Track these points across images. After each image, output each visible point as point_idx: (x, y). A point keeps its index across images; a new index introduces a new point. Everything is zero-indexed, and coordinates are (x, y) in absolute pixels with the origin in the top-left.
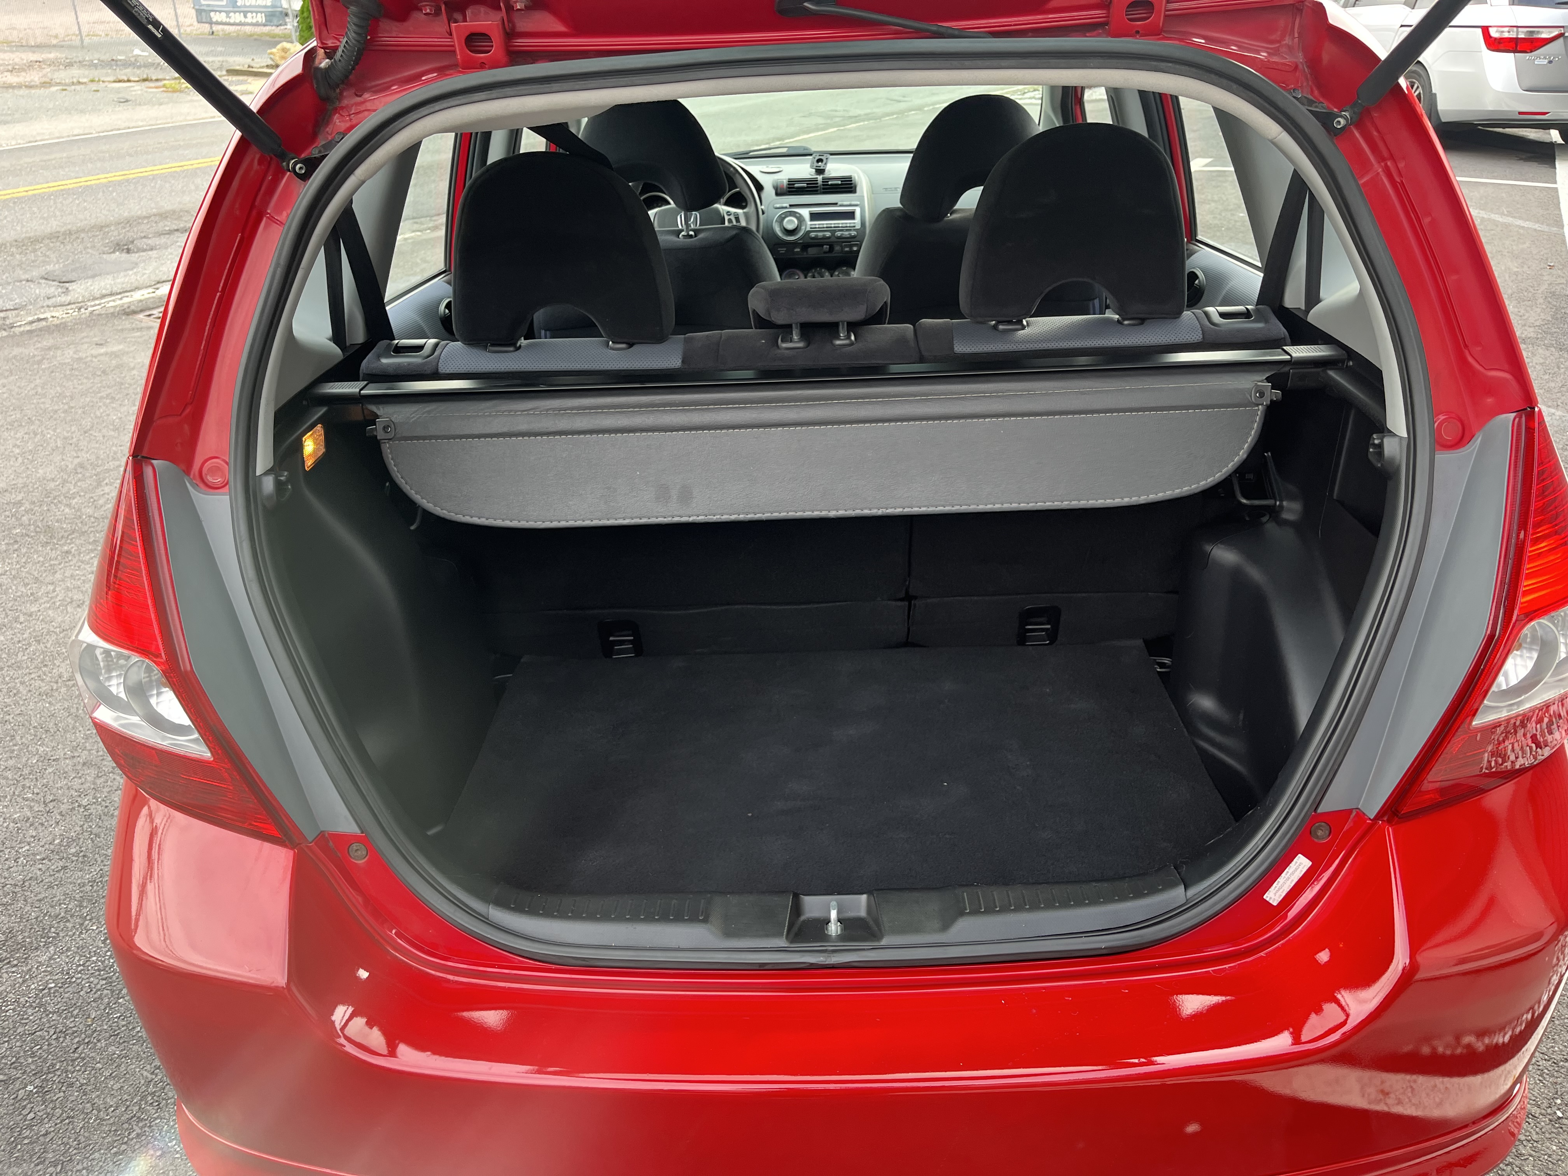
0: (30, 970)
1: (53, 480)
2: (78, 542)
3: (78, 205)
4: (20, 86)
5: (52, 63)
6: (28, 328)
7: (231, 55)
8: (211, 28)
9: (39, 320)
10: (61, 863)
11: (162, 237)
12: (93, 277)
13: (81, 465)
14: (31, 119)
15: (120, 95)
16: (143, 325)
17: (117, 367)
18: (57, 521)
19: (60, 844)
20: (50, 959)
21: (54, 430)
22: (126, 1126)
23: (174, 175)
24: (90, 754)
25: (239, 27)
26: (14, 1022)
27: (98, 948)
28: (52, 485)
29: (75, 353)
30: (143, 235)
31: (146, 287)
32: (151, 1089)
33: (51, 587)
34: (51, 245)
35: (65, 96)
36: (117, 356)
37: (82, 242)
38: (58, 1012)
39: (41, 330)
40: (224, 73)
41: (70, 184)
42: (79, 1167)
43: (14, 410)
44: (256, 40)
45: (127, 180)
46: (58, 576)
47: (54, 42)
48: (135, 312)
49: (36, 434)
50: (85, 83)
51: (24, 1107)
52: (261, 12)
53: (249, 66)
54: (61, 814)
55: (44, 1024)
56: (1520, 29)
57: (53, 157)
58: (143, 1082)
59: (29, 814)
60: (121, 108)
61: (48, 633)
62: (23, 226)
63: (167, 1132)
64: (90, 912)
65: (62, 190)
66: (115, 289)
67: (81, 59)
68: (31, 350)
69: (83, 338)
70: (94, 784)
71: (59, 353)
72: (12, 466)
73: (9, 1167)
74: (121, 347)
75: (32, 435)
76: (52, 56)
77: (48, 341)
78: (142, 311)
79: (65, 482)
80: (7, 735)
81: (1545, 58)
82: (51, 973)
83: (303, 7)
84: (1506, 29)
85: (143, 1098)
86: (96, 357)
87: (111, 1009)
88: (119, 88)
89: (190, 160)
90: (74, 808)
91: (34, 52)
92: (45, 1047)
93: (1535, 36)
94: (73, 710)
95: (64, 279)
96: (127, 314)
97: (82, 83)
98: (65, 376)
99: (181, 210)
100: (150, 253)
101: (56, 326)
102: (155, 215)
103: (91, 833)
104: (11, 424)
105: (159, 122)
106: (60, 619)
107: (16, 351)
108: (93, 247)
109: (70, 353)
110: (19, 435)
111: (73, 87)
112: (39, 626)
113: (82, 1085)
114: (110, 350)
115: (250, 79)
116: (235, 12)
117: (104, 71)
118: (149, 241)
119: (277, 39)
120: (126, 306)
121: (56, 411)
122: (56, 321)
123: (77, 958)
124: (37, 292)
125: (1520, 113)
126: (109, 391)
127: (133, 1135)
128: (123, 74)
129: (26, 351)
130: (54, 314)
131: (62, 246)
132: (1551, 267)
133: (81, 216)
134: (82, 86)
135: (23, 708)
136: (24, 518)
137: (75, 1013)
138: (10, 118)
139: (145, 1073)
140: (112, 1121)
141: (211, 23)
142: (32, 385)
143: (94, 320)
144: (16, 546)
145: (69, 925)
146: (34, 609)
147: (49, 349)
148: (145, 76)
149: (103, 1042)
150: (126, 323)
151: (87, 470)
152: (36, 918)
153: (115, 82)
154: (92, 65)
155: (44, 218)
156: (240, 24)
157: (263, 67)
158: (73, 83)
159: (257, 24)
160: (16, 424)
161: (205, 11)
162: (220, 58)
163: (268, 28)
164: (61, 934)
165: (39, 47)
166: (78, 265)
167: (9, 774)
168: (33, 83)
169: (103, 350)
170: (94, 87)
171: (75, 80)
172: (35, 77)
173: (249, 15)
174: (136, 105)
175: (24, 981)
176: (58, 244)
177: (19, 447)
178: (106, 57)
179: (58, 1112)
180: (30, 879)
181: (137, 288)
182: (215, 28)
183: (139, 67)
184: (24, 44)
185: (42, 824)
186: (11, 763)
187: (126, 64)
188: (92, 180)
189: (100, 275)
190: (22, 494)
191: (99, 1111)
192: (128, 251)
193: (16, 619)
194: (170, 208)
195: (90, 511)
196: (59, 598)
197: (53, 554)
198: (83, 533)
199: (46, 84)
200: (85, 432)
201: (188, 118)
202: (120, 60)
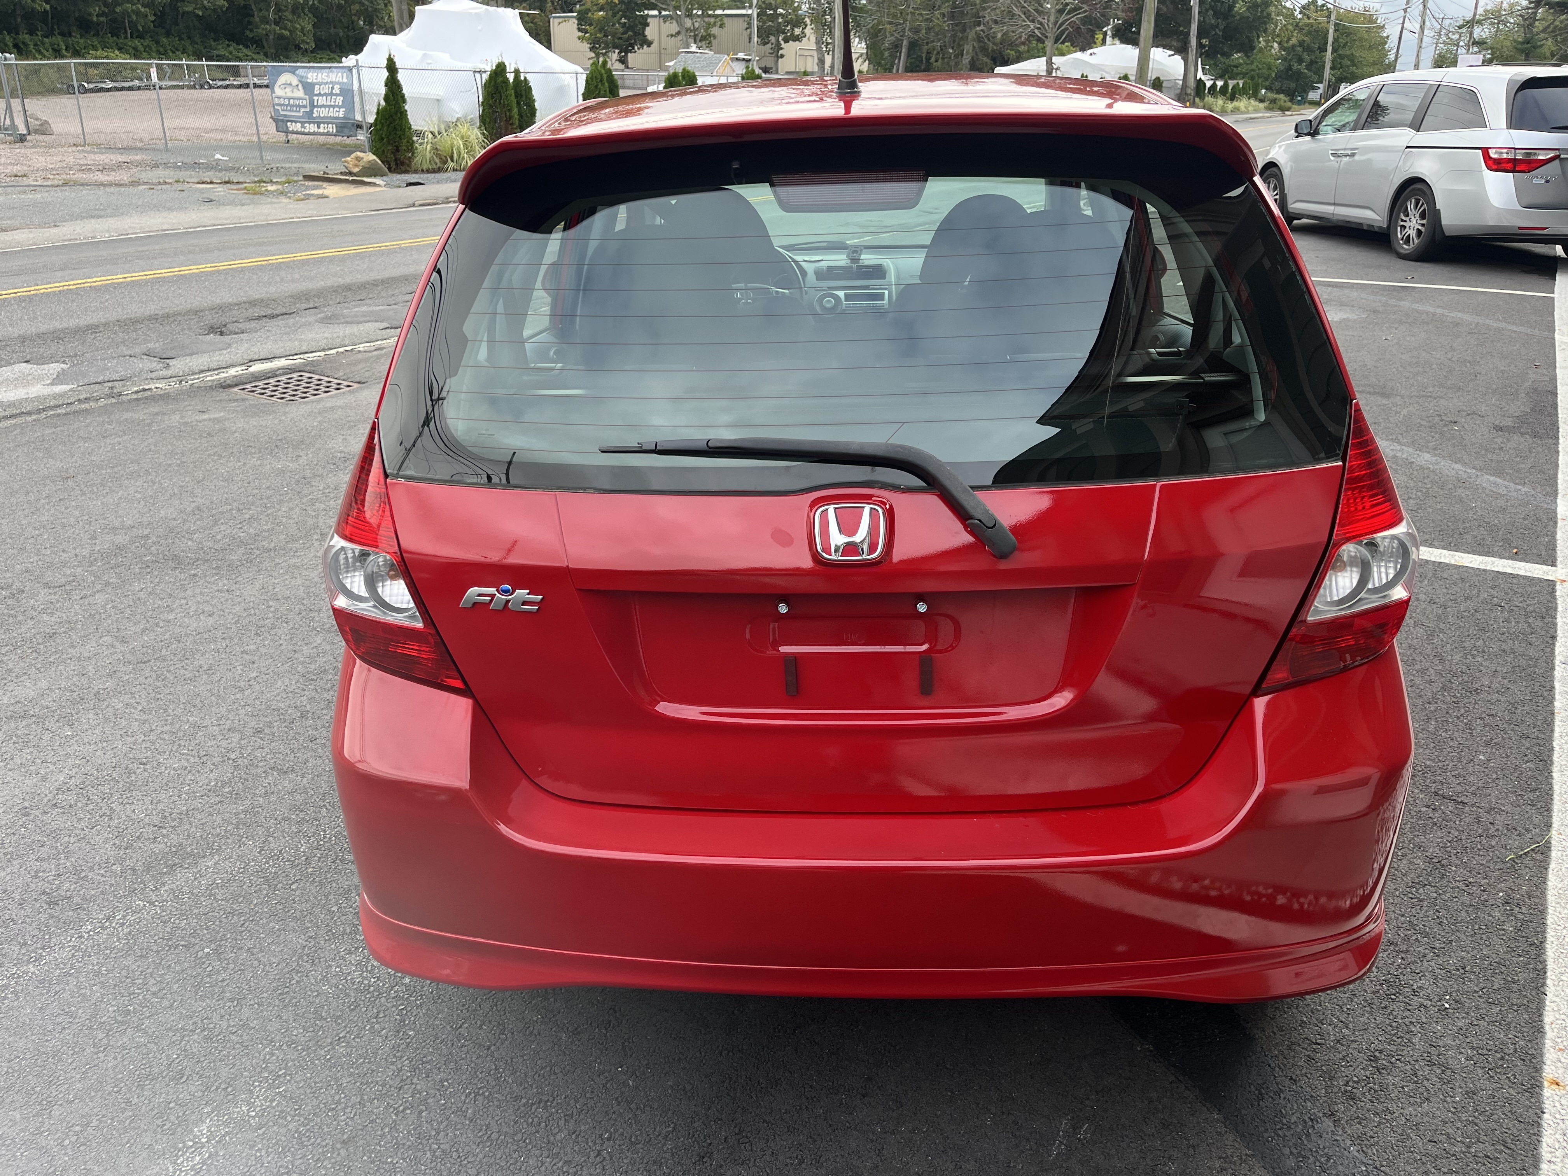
0: (200, 871)
1: (174, 519)
2: (203, 568)
3: (174, 291)
4: (110, 185)
5: (139, 164)
6: (135, 396)
7: (307, 162)
8: (287, 136)
9: (144, 390)
10: (218, 799)
11: (252, 322)
12: (191, 355)
13: (198, 509)
14: (122, 214)
15: (204, 196)
16: (238, 397)
17: (220, 430)
18: (183, 551)
19: (215, 786)
20: (216, 863)
21: (171, 480)
22: (288, 976)
23: (260, 268)
24: (233, 723)
25: (312, 137)
26: (190, 906)
27: (255, 856)
28: (174, 523)
29: (181, 418)
30: (234, 320)
31: (241, 365)
32: (306, 951)
33: (184, 602)
34: (151, 326)
35: (152, 195)
36: (219, 422)
37: (179, 324)
38: (225, 900)
39: (146, 398)
40: (301, 178)
41: (165, 273)
42: (252, 1002)
43: (131, 463)
44: (328, 148)
45: (218, 271)
46: (189, 592)
47: (140, 145)
48: (230, 386)
49: (154, 483)
50: (171, 183)
51: (204, 963)
52: (332, 123)
53: (324, 173)
54: (213, 764)
55: (215, 908)
56: (1518, 151)
57: (146, 248)
58: (299, 947)
59: (186, 764)
60: (205, 207)
61: (186, 635)
62: (123, 309)
63: (321, 980)
64: (246, 832)
65: (158, 278)
66: (211, 366)
67: (165, 161)
68: (141, 414)
69: (186, 406)
70: (239, 744)
71: (166, 418)
72: (136, 508)
73: (196, 1001)
74: (222, 414)
75: (150, 484)
76: (139, 157)
77: (154, 408)
78: (236, 385)
79: (185, 521)
80: (161, 708)
81: (1542, 178)
82: (217, 873)
83: (376, 120)
84: (1505, 151)
85: (300, 957)
86: (200, 422)
87: (269, 897)
88: (203, 189)
89: (274, 255)
90: (224, 761)
91: (122, 154)
92: (217, 923)
93: (1532, 157)
94: (215, 691)
95: (164, 356)
96: (224, 387)
97: (168, 183)
98: (174, 437)
99: (269, 299)
100: (242, 335)
101: (161, 395)
102: (245, 303)
103: (241, 778)
104: (131, 474)
105: (242, 221)
106: (195, 625)
107: (127, 415)
108: (190, 329)
109: (176, 418)
110: (138, 483)
111: (160, 187)
112: (177, 630)
113: (249, 949)
114: (212, 416)
115: (325, 184)
116: (310, 123)
117: (188, 173)
118: (240, 326)
119: (348, 149)
120: (222, 381)
121: (170, 465)
122: (160, 392)
123: (238, 863)
124: (141, 365)
125: (1520, 228)
126: (216, 450)
127: (294, 982)
128: (208, 175)
129: (136, 416)
130: (157, 385)
131: (161, 327)
132: (1537, 367)
133: (177, 302)
134: (168, 186)
135: (172, 690)
136: (153, 548)
137: (240, 900)
138: (102, 213)
139: (300, 941)
140: (276, 972)
141: (287, 132)
142: (146, 444)
143: (194, 392)
144: (149, 570)
145: (230, 841)
146: (171, 617)
147: (157, 414)
148: (227, 179)
149: (265, 921)
150: (223, 395)
151: (203, 512)
152: (201, 836)
153: (198, 183)
154: (175, 167)
155: (142, 302)
156: (314, 134)
157: (337, 174)
158: (160, 183)
159: (328, 134)
160: (135, 474)
161: (282, 121)
162: (296, 165)
163: (339, 139)
164: (223, 847)
165: (126, 149)
166: (176, 344)
167: (166, 737)
168: (122, 182)
169: (206, 416)
170: (180, 186)
171: (161, 180)
172: (123, 176)
173: (322, 125)
174: (220, 204)
175: (195, 879)
176: (158, 325)
177: (140, 493)
178: (189, 160)
179: (231, 966)
180: (193, 809)
181: (232, 366)
182: (292, 137)
183: (220, 171)
184: (112, 146)
185: (199, 772)
186: (166, 728)
187: (209, 167)
188: (186, 270)
189: (197, 353)
190: (148, 530)
191: (265, 966)
192: (221, 334)
193: (157, 625)
194: (258, 296)
195: (210, 544)
196: (192, 609)
197: (182, 576)
198: (207, 561)
199: (134, 183)
200: (198, 482)
201: (269, 218)
202: (203, 164)
